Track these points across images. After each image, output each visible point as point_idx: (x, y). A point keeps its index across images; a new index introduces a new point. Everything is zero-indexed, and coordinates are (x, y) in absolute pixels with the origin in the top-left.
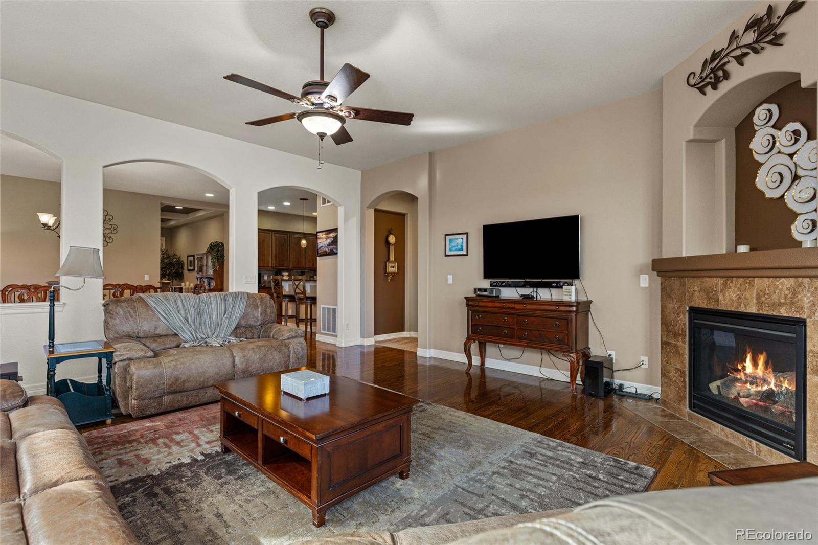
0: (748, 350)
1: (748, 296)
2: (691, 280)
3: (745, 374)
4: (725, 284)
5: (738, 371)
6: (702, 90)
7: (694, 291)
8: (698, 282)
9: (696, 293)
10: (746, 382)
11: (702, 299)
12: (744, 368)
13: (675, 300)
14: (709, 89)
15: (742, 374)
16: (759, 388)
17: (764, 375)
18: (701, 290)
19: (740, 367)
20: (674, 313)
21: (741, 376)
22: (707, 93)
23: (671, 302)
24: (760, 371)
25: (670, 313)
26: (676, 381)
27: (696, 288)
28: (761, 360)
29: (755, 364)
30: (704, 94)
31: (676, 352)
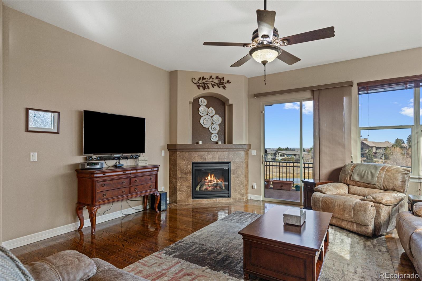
0: (209, 174)
1: (215, 157)
2: (194, 152)
3: (208, 180)
4: (208, 153)
5: (206, 179)
6: (198, 87)
7: (195, 156)
8: (197, 153)
9: (196, 157)
10: (208, 182)
11: (199, 159)
12: (208, 178)
13: (186, 160)
14: (201, 88)
15: (207, 180)
16: (212, 183)
17: (213, 179)
18: (198, 156)
19: (207, 178)
20: (185, 165)
21: (207, 181)
22: (200, 89)
23: (184, 161)
24: (212, 179)
25: (182, 165)
26: (186, 191)
27: (196, 155)
28: (213, 176)
29: (211, 177)
30: (199, 89)
31: (186, 180)
